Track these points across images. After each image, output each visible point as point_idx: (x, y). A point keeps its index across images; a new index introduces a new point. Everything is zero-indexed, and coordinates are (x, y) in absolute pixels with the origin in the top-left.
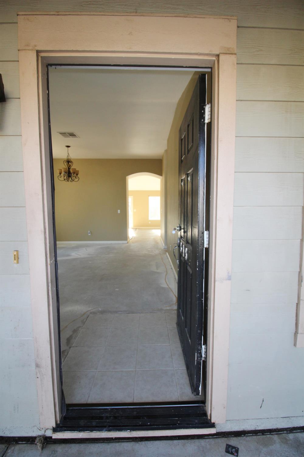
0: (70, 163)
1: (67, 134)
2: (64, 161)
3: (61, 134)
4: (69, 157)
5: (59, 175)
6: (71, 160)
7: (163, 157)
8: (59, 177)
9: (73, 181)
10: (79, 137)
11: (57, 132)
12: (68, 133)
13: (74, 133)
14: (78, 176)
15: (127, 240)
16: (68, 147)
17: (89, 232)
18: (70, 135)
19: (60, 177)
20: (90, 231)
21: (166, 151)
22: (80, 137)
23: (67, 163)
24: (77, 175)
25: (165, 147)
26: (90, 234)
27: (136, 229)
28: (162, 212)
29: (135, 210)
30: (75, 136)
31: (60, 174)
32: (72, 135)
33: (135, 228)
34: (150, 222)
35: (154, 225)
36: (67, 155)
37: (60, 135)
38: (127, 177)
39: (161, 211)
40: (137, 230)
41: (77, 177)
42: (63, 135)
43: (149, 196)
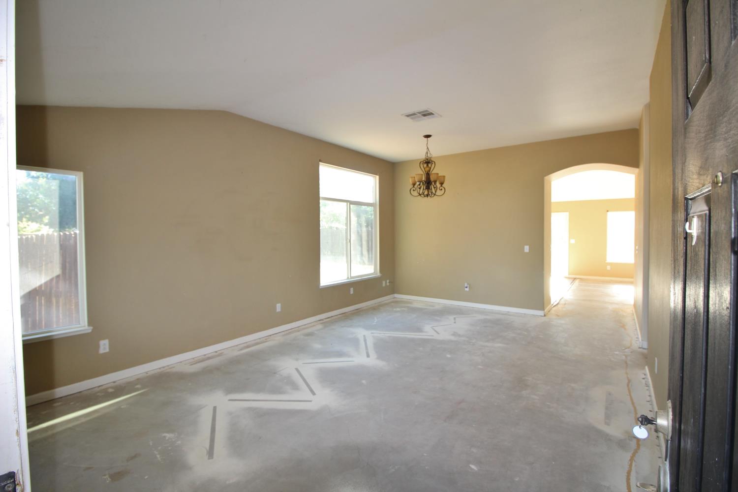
0: (430, 165)
1: (419, 115)
2: (420, 162)
3: (408, 116)
4: (429, 154)
5: (412, 186)
6: (432, 159)
7: (640, 122)
8: (412, 190)
9: (435, 195)
10: (439, 115)
11: (402, 115)
12: (419, 113)
13: (428, 110)
14: (443, 186)
15: (542, 308)
16: (428, 136)
17: (466, 286)
18: (424, 115)
19: (414, 190)
20: (468, 284)
21: (648, 107)
22: (441, 116)
23: (425, 165)
24: (442, 184)
25: (645, 98)
26: (467, 289)
27: (575, 279)
28: (637, 252)
29: (573, 241)
30: (432, 116)
31: (414, 184)
32: (426, 114)
33: (574, 276)
34: (609, 268)
35: (619, 274)
36: (426, 151)
37: (408, 118)
38: (546, 178)
39: (636, 250)
40: (577, 282)
41: (441, 188)
42: (412, 119)
43: (608, 211)
